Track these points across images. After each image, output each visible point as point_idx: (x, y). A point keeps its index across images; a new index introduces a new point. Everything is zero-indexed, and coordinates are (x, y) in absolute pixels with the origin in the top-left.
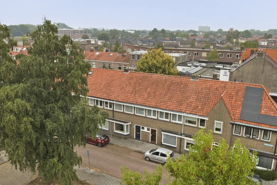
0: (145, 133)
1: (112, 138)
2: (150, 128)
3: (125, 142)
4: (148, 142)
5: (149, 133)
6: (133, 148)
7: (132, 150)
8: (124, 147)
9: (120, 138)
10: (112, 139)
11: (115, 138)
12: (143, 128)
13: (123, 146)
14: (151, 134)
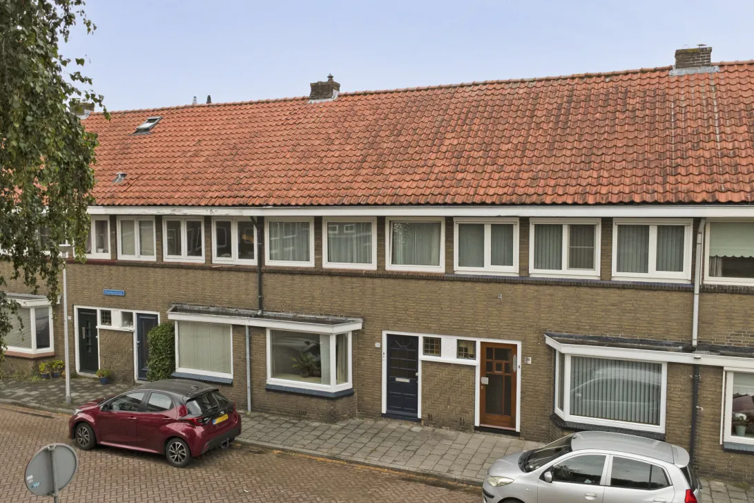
0: (444, 374)
1: (252, 418)
2: (478, 341)
3: (330, 433)
4: (464, 426)
5: (473, 367)
6: (387, 462)
7: (386, 473)
8: (328, 457)
9: (301, 415)
10: (252, 423)
11: (272, 418)
12: (433, 346)
13: (324, 452)
14: (482, 375)
